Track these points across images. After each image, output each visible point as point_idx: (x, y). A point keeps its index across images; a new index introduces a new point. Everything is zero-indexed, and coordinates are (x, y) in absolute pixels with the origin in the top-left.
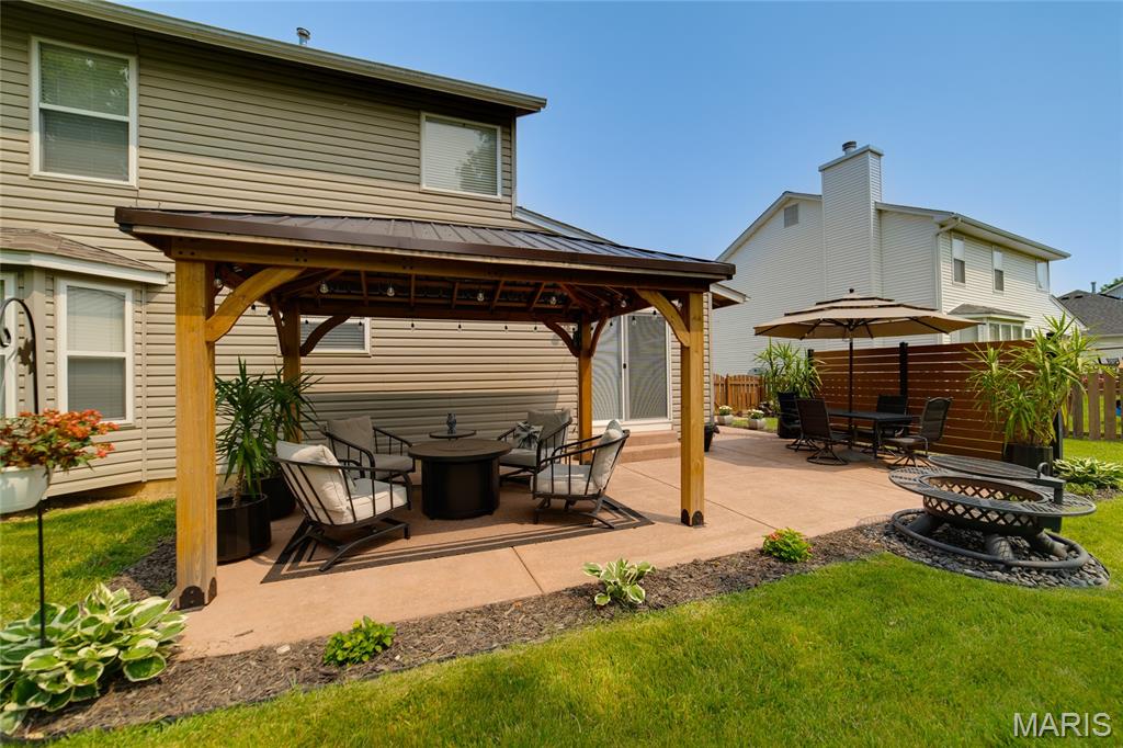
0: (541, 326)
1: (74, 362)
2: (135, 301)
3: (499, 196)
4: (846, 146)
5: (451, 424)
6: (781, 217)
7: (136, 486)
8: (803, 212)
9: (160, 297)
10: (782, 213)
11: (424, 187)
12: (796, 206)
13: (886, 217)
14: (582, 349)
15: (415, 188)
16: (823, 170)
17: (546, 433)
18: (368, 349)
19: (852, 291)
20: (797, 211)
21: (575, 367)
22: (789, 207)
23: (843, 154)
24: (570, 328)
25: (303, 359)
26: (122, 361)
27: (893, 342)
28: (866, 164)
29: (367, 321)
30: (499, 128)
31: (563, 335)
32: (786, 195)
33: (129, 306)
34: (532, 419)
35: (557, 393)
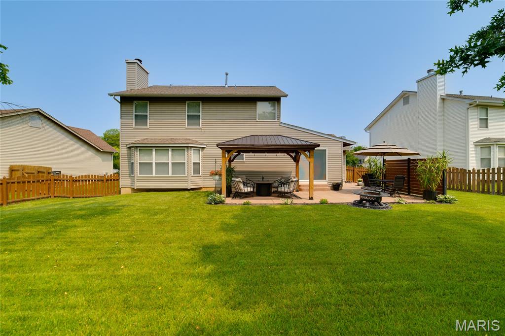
0: (285, 154)
1: (194, 163)
2: (202, 151)
3: (276, 120)
4: (429, 71)
5: (263, 178)
6: (402, 101)
7: (201, 188)
8: (411, 99)
9: (205, 150)
10: (402, 99)
11: (257, 120)
12: (408, 97)
13: (445, 101)
14: (296, 160)
15: (255, 120)
16: (418, 82)
17: (286, 182)
18: (244, 161)
19: (384, 142)
20: (408, 99)
21: (295, 165)
22: (405, 97)
23: (428, 74)
24: (293, 155)
25: (232, 163)
26: (199, 163)
27: (406, 158)
28: (436, 79)
29: (244, 154)
30: (276, 102)
31: (291, 156)
32: (404, 92)
33: (200, 152)
34: (283, 178)
35: (291, 172)
